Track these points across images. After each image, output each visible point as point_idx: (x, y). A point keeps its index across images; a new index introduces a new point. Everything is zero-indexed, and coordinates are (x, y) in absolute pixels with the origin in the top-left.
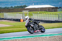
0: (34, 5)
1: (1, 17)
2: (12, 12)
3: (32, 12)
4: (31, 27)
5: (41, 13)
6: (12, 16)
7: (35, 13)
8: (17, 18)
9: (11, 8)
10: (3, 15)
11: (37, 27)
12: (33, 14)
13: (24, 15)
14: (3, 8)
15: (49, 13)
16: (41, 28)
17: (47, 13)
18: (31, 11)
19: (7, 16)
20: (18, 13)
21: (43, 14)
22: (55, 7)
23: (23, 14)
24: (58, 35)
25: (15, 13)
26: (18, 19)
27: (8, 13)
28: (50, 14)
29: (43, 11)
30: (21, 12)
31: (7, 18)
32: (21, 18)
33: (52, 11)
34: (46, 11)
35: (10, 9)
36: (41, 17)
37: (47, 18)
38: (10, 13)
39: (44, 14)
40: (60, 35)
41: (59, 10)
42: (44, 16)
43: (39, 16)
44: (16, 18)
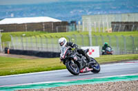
0: (15, 17)
3: (9, 33)
5: (30, 36)
7: (17, 36)
12: (12, 39)
15: (48, 35)
17: (43, 35)
18: (7, 31)
21: (33, 37)
22: (60, 21)
24: (70, 84)
28: (51, 37)
29: (35, 32)
33: (55, 31)
34: (42, 30)
36: (29, 45)
37: (44, 45)
39: (38, 36)
40: (73, 84)
41: (70, 28)
42: (36, 43)
43: (26, 42)
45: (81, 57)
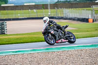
1: (60, 16)
2: (76, 8)
4: (50, 35)
6: (76, 14)
8: (83, 17)
9: (75, 2)
10: (63, 12)
11: (61, 35)
13: (94, 13)
14: (63, 2)
16: (69, 37)
19: (68, 14)
20: (85, 9)
23: (92, 11)
25: (80, 9)
26: (84, 19)
27: (70, 9)
30: (90, 8)
31: (69, 17)
32: (90, 18)
35: (72, 4)
38: (73, 9)
44: (81, 17)
45: (58, 31)
